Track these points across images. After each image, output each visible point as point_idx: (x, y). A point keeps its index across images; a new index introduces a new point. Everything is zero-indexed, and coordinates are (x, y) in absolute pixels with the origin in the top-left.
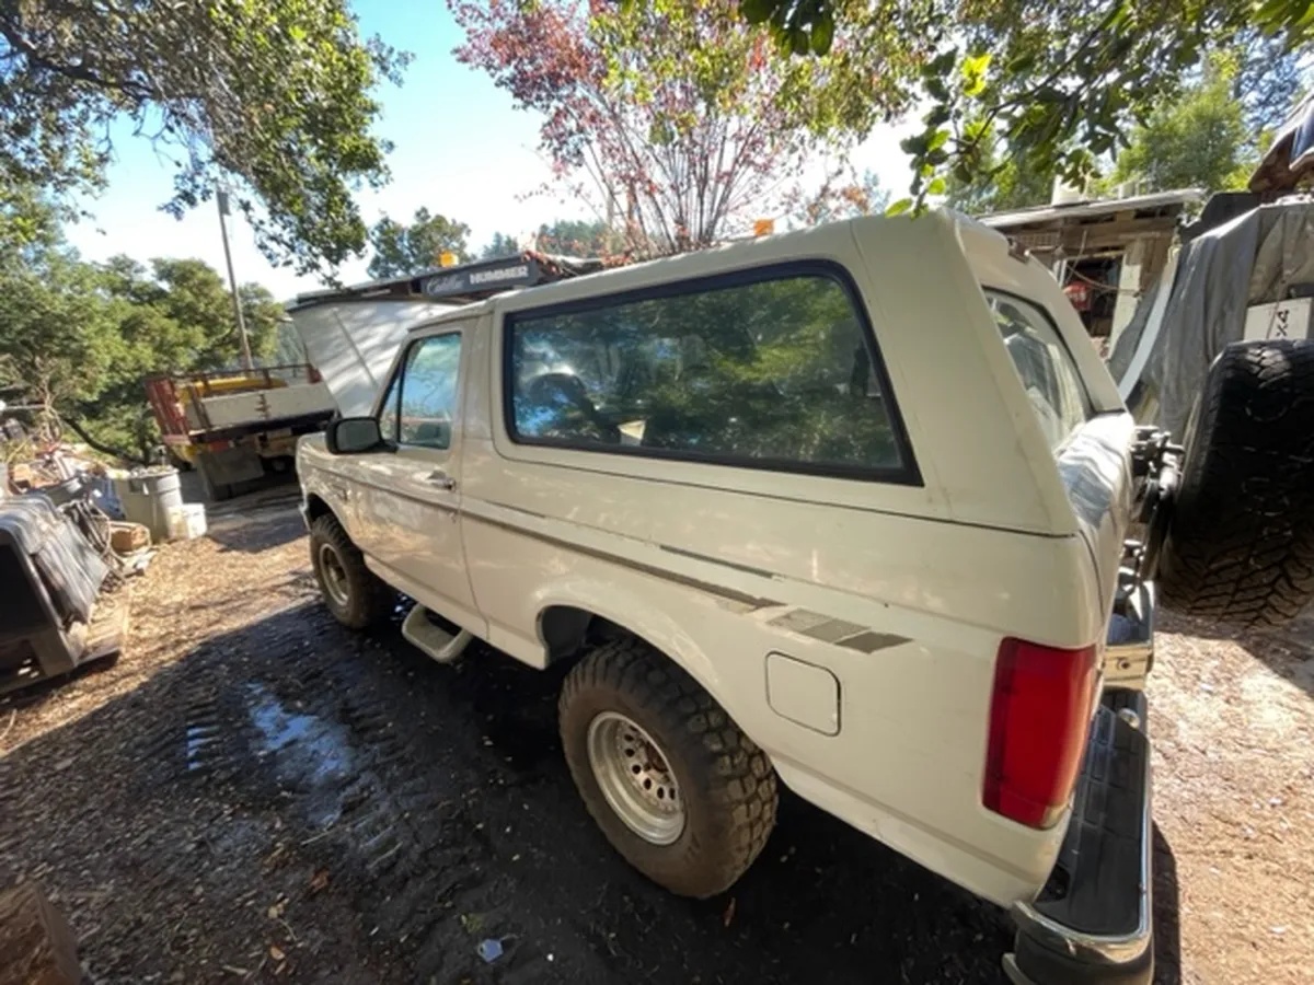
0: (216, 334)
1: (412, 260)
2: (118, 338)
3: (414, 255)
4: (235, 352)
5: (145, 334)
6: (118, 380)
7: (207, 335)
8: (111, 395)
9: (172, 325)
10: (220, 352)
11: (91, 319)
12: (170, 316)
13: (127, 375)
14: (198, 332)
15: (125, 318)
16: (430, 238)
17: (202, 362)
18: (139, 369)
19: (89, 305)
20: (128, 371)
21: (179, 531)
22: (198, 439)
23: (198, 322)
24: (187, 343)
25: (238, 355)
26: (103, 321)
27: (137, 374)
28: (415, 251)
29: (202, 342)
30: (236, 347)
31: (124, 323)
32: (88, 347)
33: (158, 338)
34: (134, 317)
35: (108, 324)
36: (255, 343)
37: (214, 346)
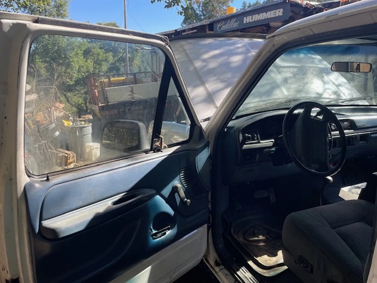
0: (117, 56)
1: (202, 17)
2: (82, 57)
3: (204, 15)
4: (123, 64)
5: (92, 56)
6: (80, 76)
7: (114, 57)
8: (77, 82)
9: (101, 52)
10: (118, 64)
11: (73, 49)
12: (101, 48)
13: (83, 74)
14: (110, 55)
15: (85, 49)
16: (213, 5)
17: (110, 69)
18: (88, 72)
19: (73, 43)
20: (84, 73)
21: (88, 156)
22: (102, 109)
23: (111, 51)
24: (106, 60)
25: (124, 66)
26: (77, 50)
27: (87, 74)
28: (204, 13)
29: (111, 59)
30: (124, 62)
31: (84, 51)
32: (72, 62)
33: (96, 58)
34: (88, 48)
35: (79, 51)
36: (132, 60)
37: (115, 61)
